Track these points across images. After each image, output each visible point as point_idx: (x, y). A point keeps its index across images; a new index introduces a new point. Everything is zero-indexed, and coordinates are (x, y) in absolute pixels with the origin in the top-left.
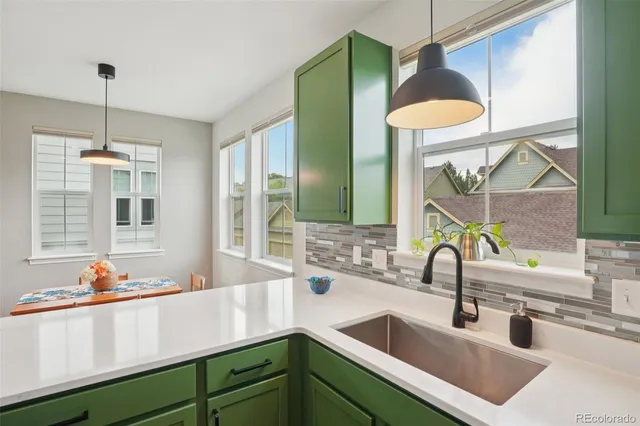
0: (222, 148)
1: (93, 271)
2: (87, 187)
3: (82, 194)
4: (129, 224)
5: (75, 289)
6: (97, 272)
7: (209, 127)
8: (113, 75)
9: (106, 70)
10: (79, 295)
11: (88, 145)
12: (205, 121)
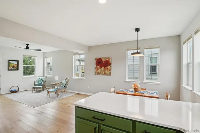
0: (183, 44)
1: (134, 86)
2: (139, 63)
3: (137, 65)
4: (156, 73)
5: (130, 90)
6: (135, 86)
7: (179, 36)
8: (139, 30)
9: (137, 30)
10: (131, 92)
11: (133, 52)
12: (177, 35)
